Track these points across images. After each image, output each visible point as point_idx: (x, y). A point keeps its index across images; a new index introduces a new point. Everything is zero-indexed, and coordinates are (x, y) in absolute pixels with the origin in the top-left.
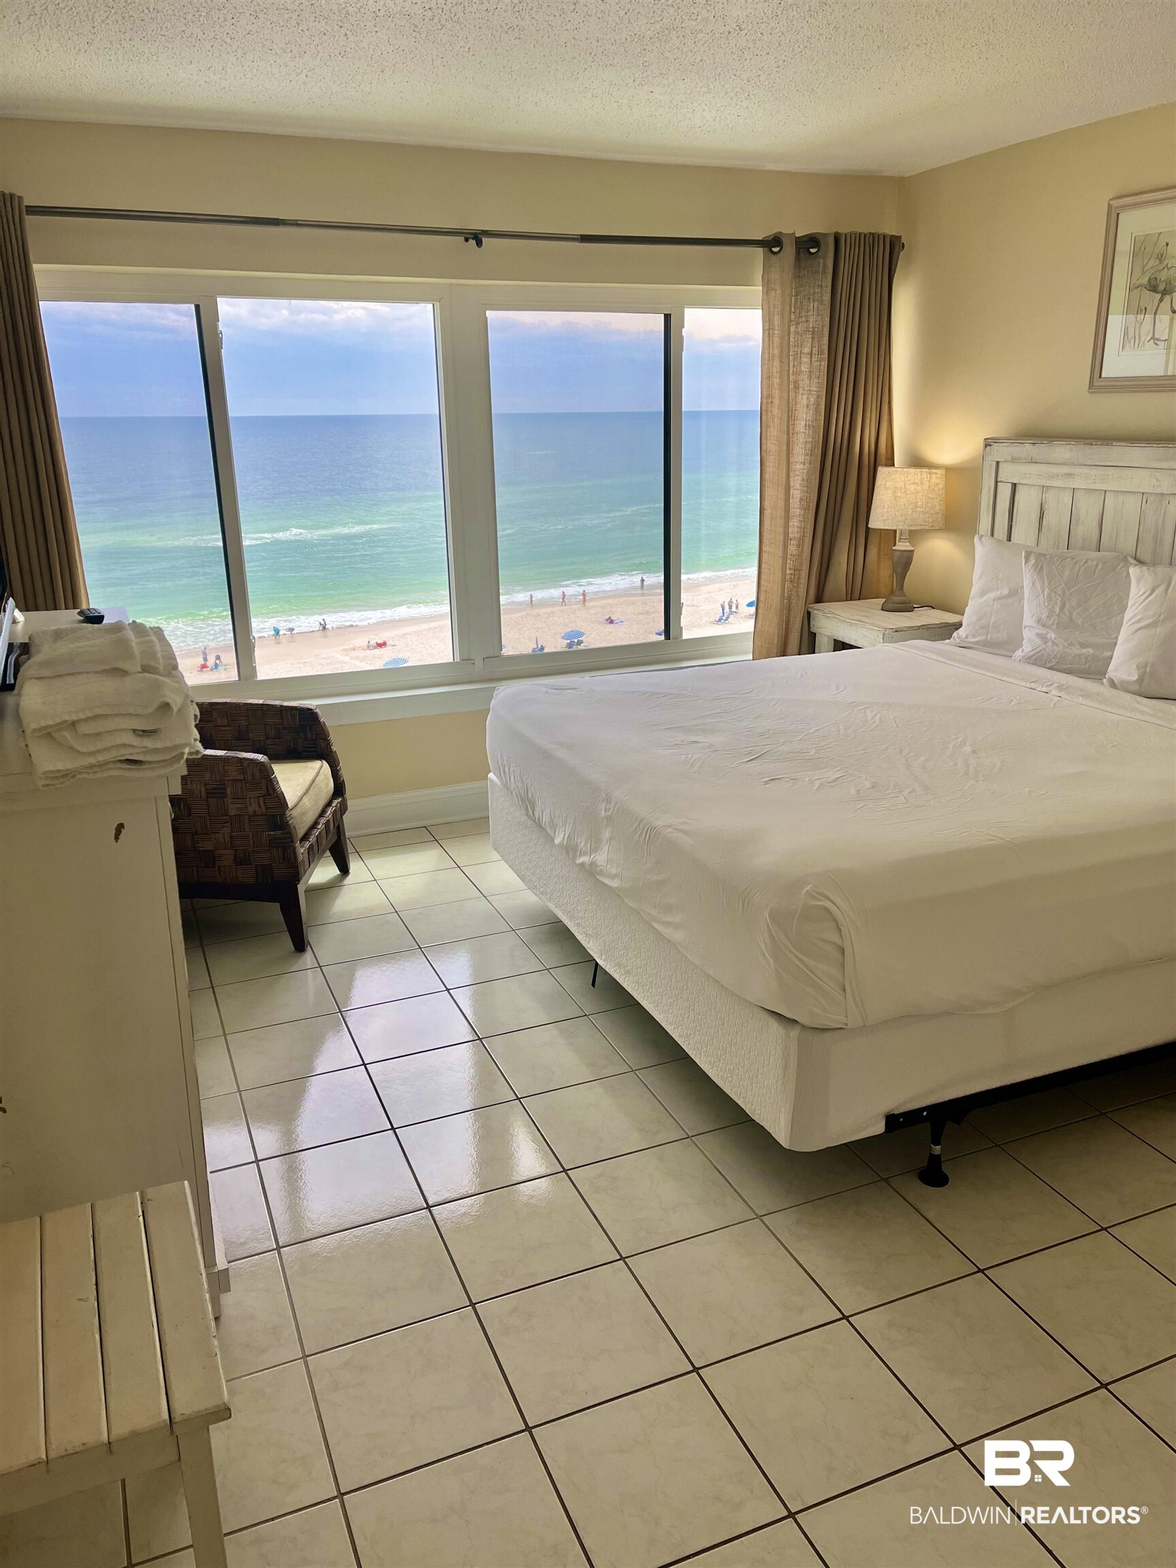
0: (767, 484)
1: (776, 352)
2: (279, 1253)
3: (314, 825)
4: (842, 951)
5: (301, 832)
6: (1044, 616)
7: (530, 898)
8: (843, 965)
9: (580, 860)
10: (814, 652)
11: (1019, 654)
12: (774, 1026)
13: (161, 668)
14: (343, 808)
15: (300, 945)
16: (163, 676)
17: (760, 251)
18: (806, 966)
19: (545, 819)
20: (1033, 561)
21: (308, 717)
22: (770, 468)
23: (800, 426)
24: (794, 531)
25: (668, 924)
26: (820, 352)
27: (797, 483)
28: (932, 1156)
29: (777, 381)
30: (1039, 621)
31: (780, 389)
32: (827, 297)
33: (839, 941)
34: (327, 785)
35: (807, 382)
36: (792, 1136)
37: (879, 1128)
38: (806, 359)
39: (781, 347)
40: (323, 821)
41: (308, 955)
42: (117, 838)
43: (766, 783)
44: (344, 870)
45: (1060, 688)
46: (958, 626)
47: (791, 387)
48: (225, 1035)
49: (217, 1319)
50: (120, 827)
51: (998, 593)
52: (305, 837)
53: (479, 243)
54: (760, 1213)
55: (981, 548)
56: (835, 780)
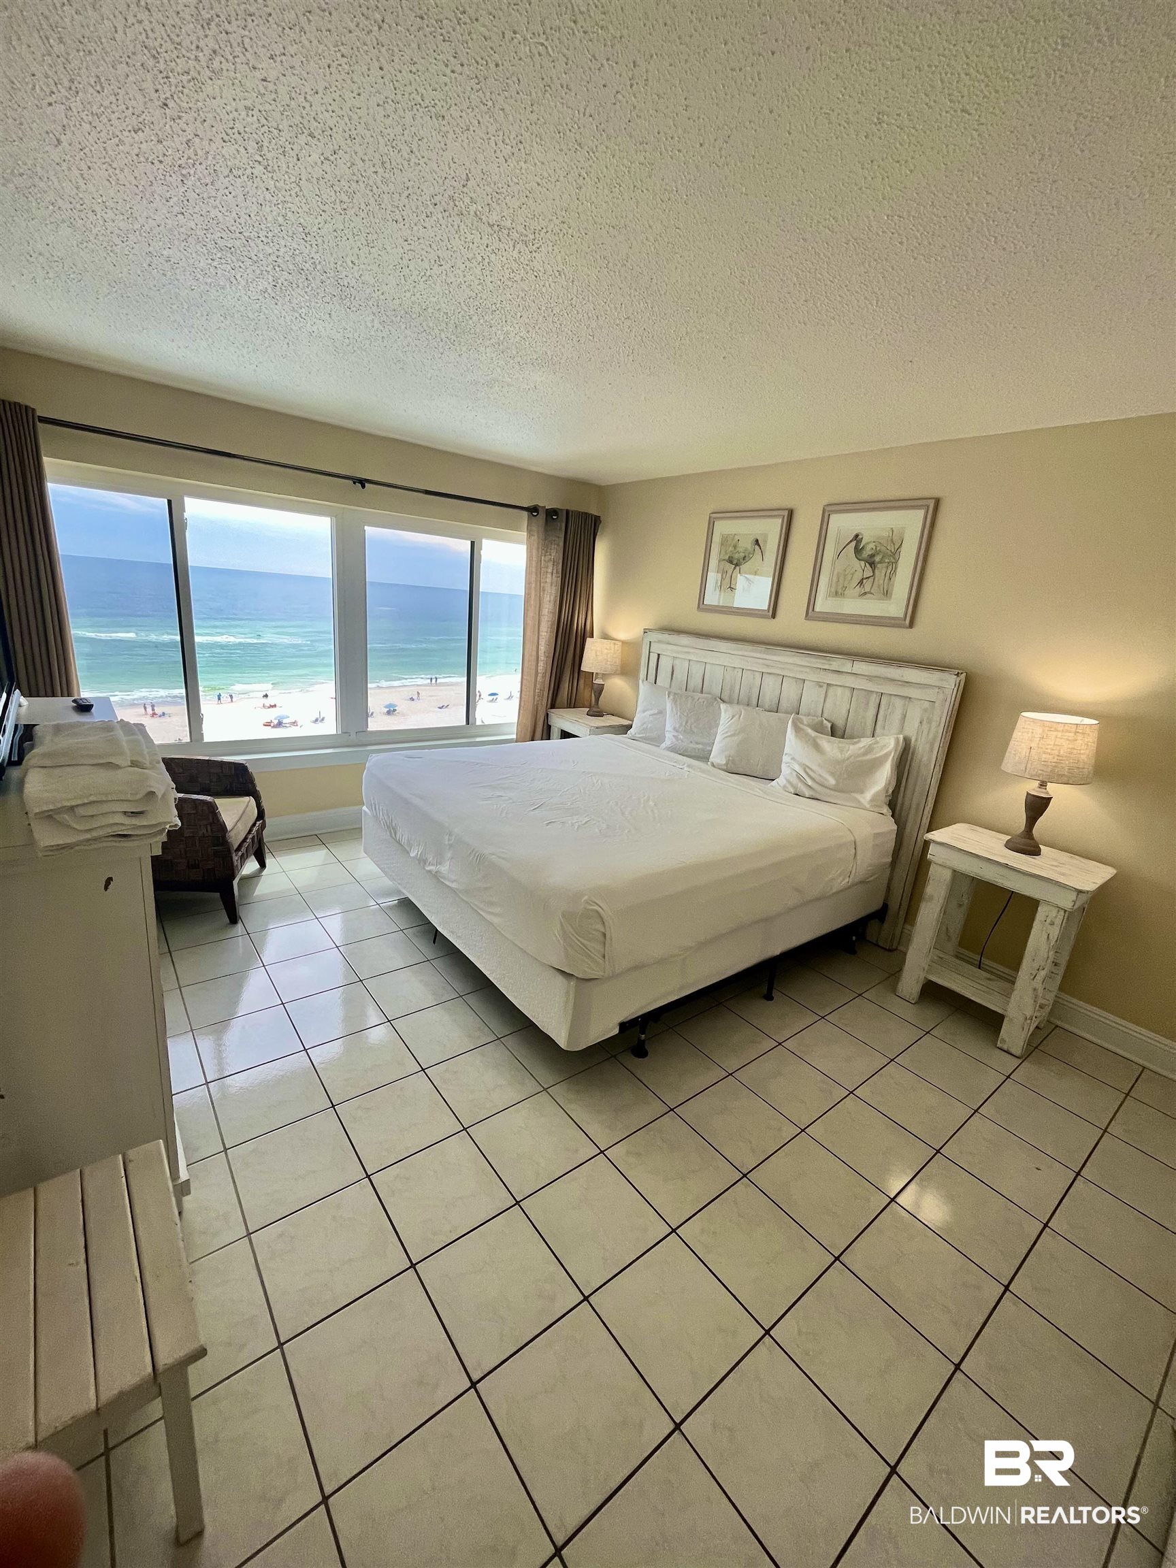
0: (527, 642)
1: (534, 570)
2: (226, 1154)
3: (245, 840)
4: (604, 935)
5: (235, 847)
6: (677, 726)
7: (387, 882)
8: (605, 943)
9: (428, 868)
10: (549, 739)
11: (663, 745)
12: (560, 979)
13: (148, 763)
14: (263, 826)
15: (234, 919)
16: (149, 769)
17: (525, 514)
18: (582, 944)
19: (404, 841)
20: (671, 697)
21: (241, 769)
22: (528, 633)
23: (545, 611)
24: (541, 669)
25: (492, 913)
26: (557, 572)
27: (543, 643)
28: (639, 1040)
29: (533, 585)
30: (674, 729)
31: (536, 591)
32: (562, 544)
33: (603, 930)
34: (253, 813)
35: (549, 588)
36: (568, 1043)
37: (616, 1031)
38: (549, 576)
39: (536, 567)
40: (251, 836)
41: (240, 925)
42: (106, 888)
43: (548, 824)
44: (263, 865)
45: (688, 766)
46: (630, 727)
47: (541, 590)
48: (180, 988)
49: (180, 1213)
50: (109, 881)
51: (652, 712)
52: (239, 849)
53: (363, 487)
54: (545, 1086)
55: (643, 687)
56: (586, 822)
